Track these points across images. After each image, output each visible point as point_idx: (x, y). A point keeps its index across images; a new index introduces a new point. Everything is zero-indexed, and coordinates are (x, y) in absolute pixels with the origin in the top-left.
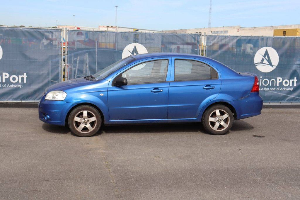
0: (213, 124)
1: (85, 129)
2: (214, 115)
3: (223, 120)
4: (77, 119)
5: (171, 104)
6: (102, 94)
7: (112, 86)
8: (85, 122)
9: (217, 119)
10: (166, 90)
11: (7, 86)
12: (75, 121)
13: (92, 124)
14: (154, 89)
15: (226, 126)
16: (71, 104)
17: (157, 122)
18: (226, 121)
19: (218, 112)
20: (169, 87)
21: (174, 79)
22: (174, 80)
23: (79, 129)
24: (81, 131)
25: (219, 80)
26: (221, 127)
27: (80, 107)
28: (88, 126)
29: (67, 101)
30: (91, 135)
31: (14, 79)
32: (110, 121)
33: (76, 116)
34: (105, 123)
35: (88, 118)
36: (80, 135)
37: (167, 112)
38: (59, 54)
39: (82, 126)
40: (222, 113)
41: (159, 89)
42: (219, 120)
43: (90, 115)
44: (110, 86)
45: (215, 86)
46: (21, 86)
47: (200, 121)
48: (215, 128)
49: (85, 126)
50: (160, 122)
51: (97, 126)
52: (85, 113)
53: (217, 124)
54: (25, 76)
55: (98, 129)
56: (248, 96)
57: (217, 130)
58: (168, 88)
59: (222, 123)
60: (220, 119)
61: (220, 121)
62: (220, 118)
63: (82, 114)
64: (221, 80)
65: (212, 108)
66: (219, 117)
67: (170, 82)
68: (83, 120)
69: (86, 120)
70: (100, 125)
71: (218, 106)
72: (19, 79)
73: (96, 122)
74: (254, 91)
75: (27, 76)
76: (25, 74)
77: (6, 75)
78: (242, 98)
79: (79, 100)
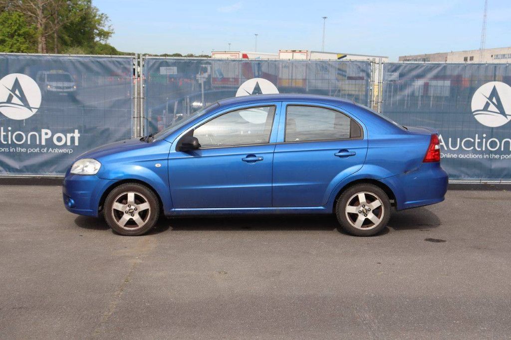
0: (354, 217)
1: (131, 223)
2: (355, 202)
3: (371, 211)
4: (117, 206)
5: (277, 182)
6: (158, 165)
7: (175, 152)
8: (131, 211)
9: (362, 209)
10: (268, 158)
11: (48, 150)
12: (114, 210)
13: (143, 214)
14: (247, 157)
15: (377, 221)
16: (108, 181)
17: (255, 212)
18: (377, 212)
19: (362, 197)
20: (274, 153)
21: (285, 138)
22: (285, 141)
23: (121, 223)
24: (125, 226)
25: (365, 141)
26: (367, 222)
27: (123, 187)
28: (136, 217)
29: (100, 175)
30: (141, 233)
31: (59, 139)
32: (174, 209)
33: (116, 202)
34: (166, 213)
35: (135, 205)
36: (122, 233)
37: (271, 196)
38: (130, 98)
39: (126, 217)
40: (370, 199)
41: (257, 156)
42: (365, 211)
43: (139, 200)
44: (173, 151)
45: (357, 151)
46: (71, 151)
47: (330, 211)
48: (358, 225)
49: (132, 217)
50: (259, 213)
51: (151, 219)
52: (131, 196)
53: (361, 218)
54: (77, 135)
55: (153, 223)
56: (418, 170)
57: (362, 229)
58: (272, 155)
59: (371, 216)
60: (366, 209)
61: (367, 212)
62: (367, 207)
63: (126, 197)
64: (368, 141)
65: (352, 190)
66: (363, 206)
67: (276, 145)
68: (128, 208)
69: (133, 207)
70: (156, 216)
71: (362, 186)
72: (66, 139)
73: (150, 212)
74: (429, 161)
75: (79, 135)
76: (76, 131)
77: (46, 134)
78: (406, 172)
79: (121, 175)
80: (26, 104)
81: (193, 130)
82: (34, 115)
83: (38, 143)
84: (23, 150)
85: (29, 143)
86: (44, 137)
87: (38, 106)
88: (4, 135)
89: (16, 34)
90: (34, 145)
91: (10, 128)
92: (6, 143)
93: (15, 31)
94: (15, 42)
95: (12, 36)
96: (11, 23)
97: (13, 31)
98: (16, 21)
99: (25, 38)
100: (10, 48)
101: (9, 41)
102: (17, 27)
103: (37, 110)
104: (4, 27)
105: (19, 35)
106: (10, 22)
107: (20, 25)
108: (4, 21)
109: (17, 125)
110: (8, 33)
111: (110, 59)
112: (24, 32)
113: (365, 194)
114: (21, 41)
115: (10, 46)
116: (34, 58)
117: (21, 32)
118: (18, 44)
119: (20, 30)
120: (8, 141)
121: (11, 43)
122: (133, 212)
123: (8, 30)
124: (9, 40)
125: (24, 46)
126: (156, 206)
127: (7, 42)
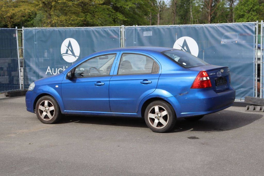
3: (162, 117)
4: (40, 108)
8: (46, 110)
9: (156, 115)
16: (36, 94)
24: (44, 118)
26: (160, 124)
27: (43, 98)
28: (49, 114)
29: (34, 91)
30: (51, 122)
32: (65, 111)
33: (40, 105)
35: (48, 107)
36: (43, 122)
39: (44, 114)
49: (47, 114)
50: (105, 115)
53: (156, 121)
59: (161, 120)
60: (158, 116)
61: (159, 118)
63: (44, 103)
68: (45, 109)
69: (47, 109)
73: (54, 111)
79: (41, 91)
80: (73, 54)
82: (77, 60)
87: (78, 56)
89: (252, 10)
91: (67, 67)
93: (251, 8)
94: (250, 15)
95: (249, 11)
96: (249, 4)
97: (250, 8)
98: (252, 2)
99: (257, 12)
100: (248, 19)
101: (247, 15)
102: (253, 6)
103: (78, 57)
104: (245, 7)
105: (253, 11)
106: (249, 3)
107: (254, 4)
108: (245, 3)
110: (247, 10)
112: (256, 9)
113: (158, 107)
114: (254, 14)
115: (247, 18)
116: (77, 30)
117: (255, 9)
118: (252, 16)
119: (254, 7)
121: (248, 16)
122: (47, 111)
123: (247, 8)
124: (247, 14)
125: (256, 17)
126: (58, 110)
127: (246, 16)
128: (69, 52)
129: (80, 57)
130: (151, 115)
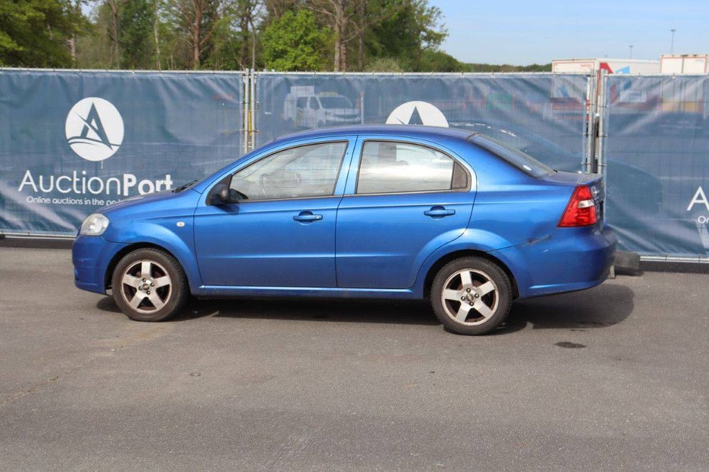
0: (455, 306)
1: (146, 303)
2: (456, 284)
3: (480, 298)
4: (128, 280)
5: (343, 251)
6: (181, 224)
7: (205, 205)
8: (146, 287)
9: (465, 294)
12: (125, 285)
13: (162, 292)
14: (300, 215)
15: (488, 313)
16: (114, 245)
19: (466, 276)
20: (338, 209)
21: (356, 189)
22: (356, 193)
23: (134, 304)
24: (140, 307)
25: (472, 193)
26: (474, 315)
27: (135, 253)
28: (153, 297)
29: (108, 237)
30: (160, 318)
31: (146, 188)
32: (203, 287)
33: (128, 273)
34: (193, 291)
35: (152, 278)
36: (134, 317)
37: (336, 272)
38: (239, 132)
39: (140, 295)
40: (478, 280)
41: (314, 213)
42: (470, 298)
43: (156, 272)
44: (203, 203)
45: (457, 209)
47: (419, 295)
48: (460, 318)
49: (147, 296)
50: (320, 295)
51: (173, 299)
52: (146, 266)
53: (465, 308)
54: (169, 182)
55: (175, 304)
56: (550, 238)
57: (465, 323)
58: (335, 212)
59: (479, 306)
60: (471, 295)
61: (473, 299)
62: (473, 292)
63: (139, 268)
64: (476, 195)
65: (452, 265)
66: (468, 290)
67: (343, 198)
68: (142, 283)
69: (148, 282)
70: (178, 296)
71: (467, 261)
72: (155, 187)
73: (171, 288)
74: (568, 225)
75: (171, 183)
76: (168, 177)
77: (130, 180)
78: (530, 241)
79: (132, 237)
80: (105, 140)
81: (231, 177)
82: (115, 155)
83: (119, 193)
84: (101, 202)
85: (108, 193)
86: (127, 185)
87: (119, 143)
88: (77, 182)
89: (302, 41)
90: (113, 195)
91: (84, 173)
92: (79, 192)
93: (301, 37)
94: (300, 53)
95: (296, 44)
96: (296, 26)
97: (298, 37)
98: (302, 23)
99: (313, 47)
100: (294, 62)
101: (293, 52)
102: (304, 32)
103: (118, 147)
104: (286, 32)
105: (306, 43)
106: (295, 24)
107: (307, 28)
108: (286, 24)
109: (94, 167)
110: (291, 40)
111: (213, 77)
112: (313, 39)
113: (471, 272)
114: (308, 51)
115: (293, 59)
116: (116, 76)
117: (308, 39)
118: (304, 56)
119: (307, 35)
120: (81, 190)
121: (294, 55)
122: (148, 288)
123: (291, 36)
124: (292, 50)
125: (312, 58)
126: (180, 284)
127: (289, 54)
128: (92, 134)
129: (122, 147)
130: (449, 294)
